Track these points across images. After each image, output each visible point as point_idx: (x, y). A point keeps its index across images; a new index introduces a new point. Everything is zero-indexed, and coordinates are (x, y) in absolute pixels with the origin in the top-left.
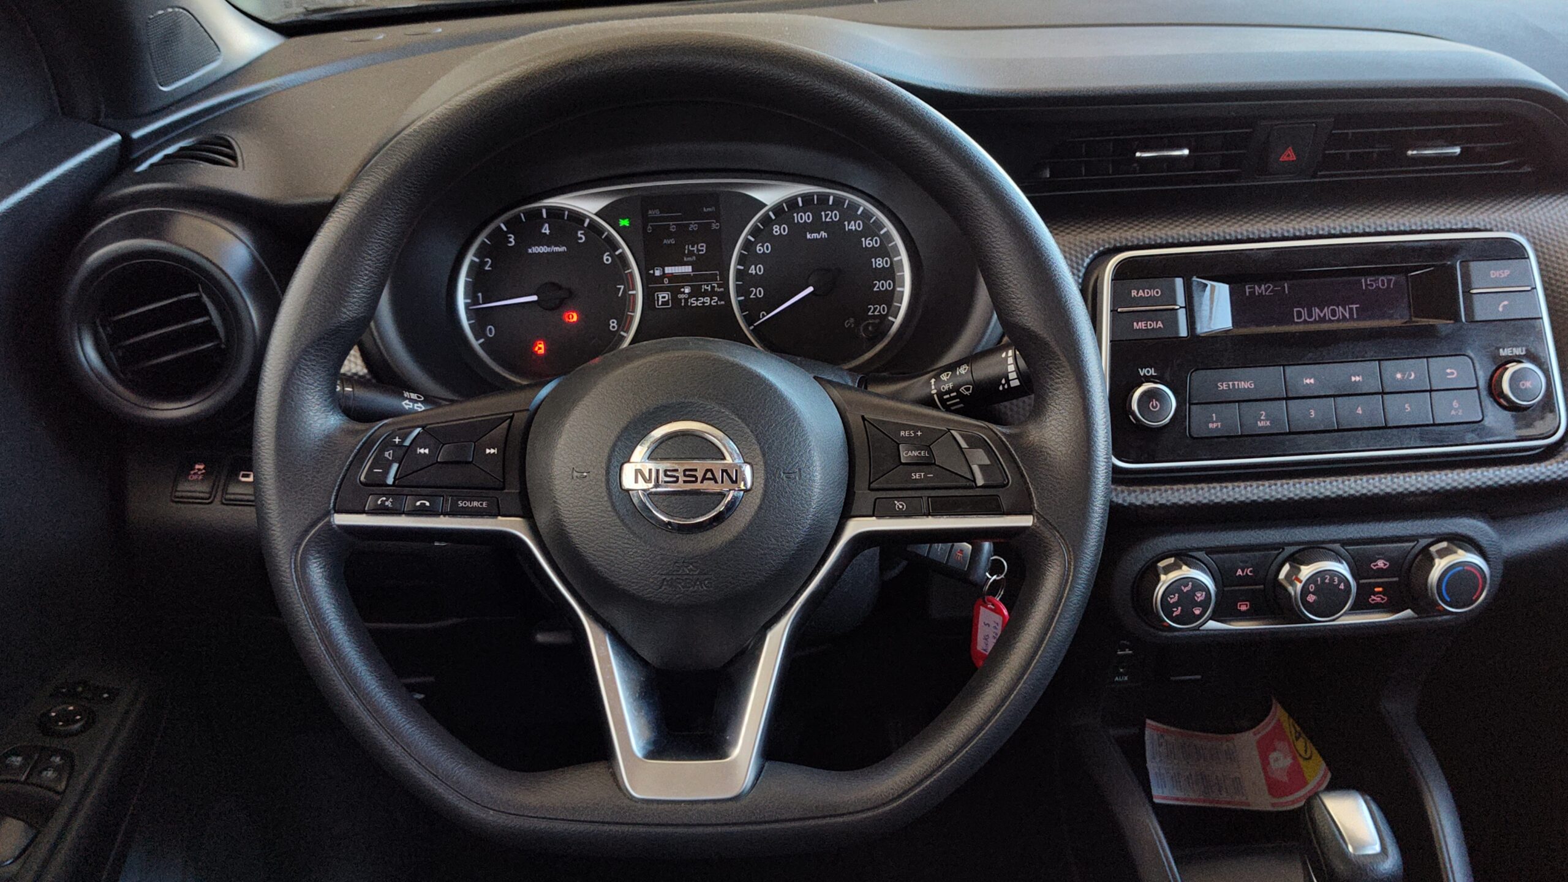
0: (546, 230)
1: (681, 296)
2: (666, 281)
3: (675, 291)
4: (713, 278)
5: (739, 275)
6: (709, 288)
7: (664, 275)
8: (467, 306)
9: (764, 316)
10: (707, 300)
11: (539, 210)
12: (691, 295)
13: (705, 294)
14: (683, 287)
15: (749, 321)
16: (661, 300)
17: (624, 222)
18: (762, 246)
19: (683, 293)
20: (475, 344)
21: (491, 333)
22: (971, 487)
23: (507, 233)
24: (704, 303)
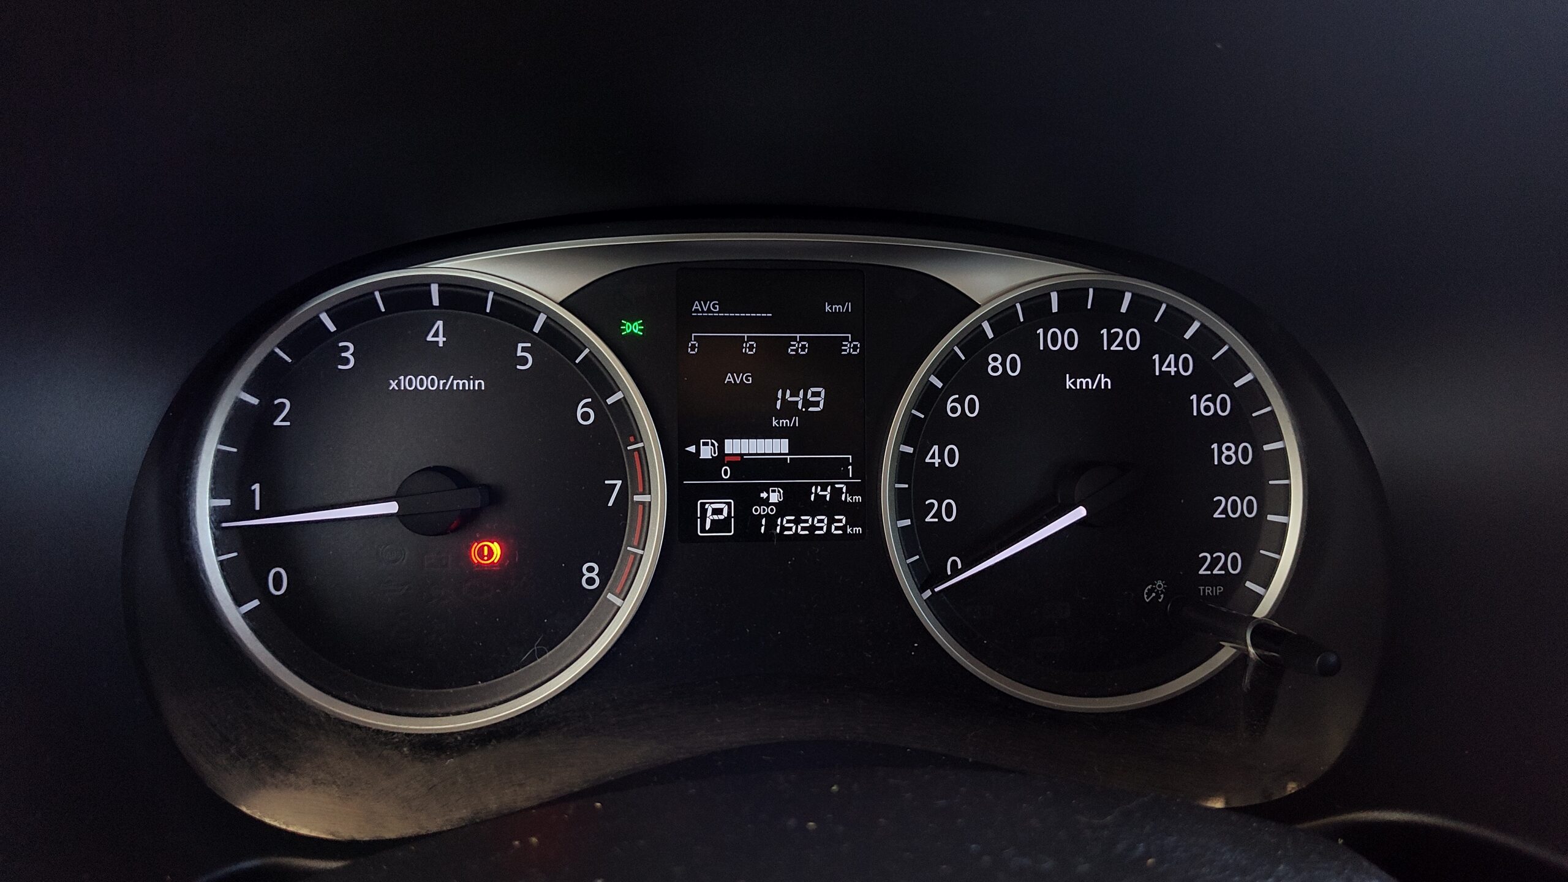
0: (438, 334)
1: (758, 510)
2: (726, 473)
3: (746, 498)
4: (836, 470)
5: (905, 466)
6: (829, 495)
7: (721, 457)
8: (218, 516)
9: (956, 572)
10: (821, 522)
11: (424, 283)
12: (782, 509)
13: (819, 507)
14: (766, 488)
15: (926, 577)
16: (710, 517)
17: (633, 327)
18: (961, 401)
19: (766, 502)
20: (233, 615)
21: (278, 587)
23: (340, 334)
24: (813, 528)
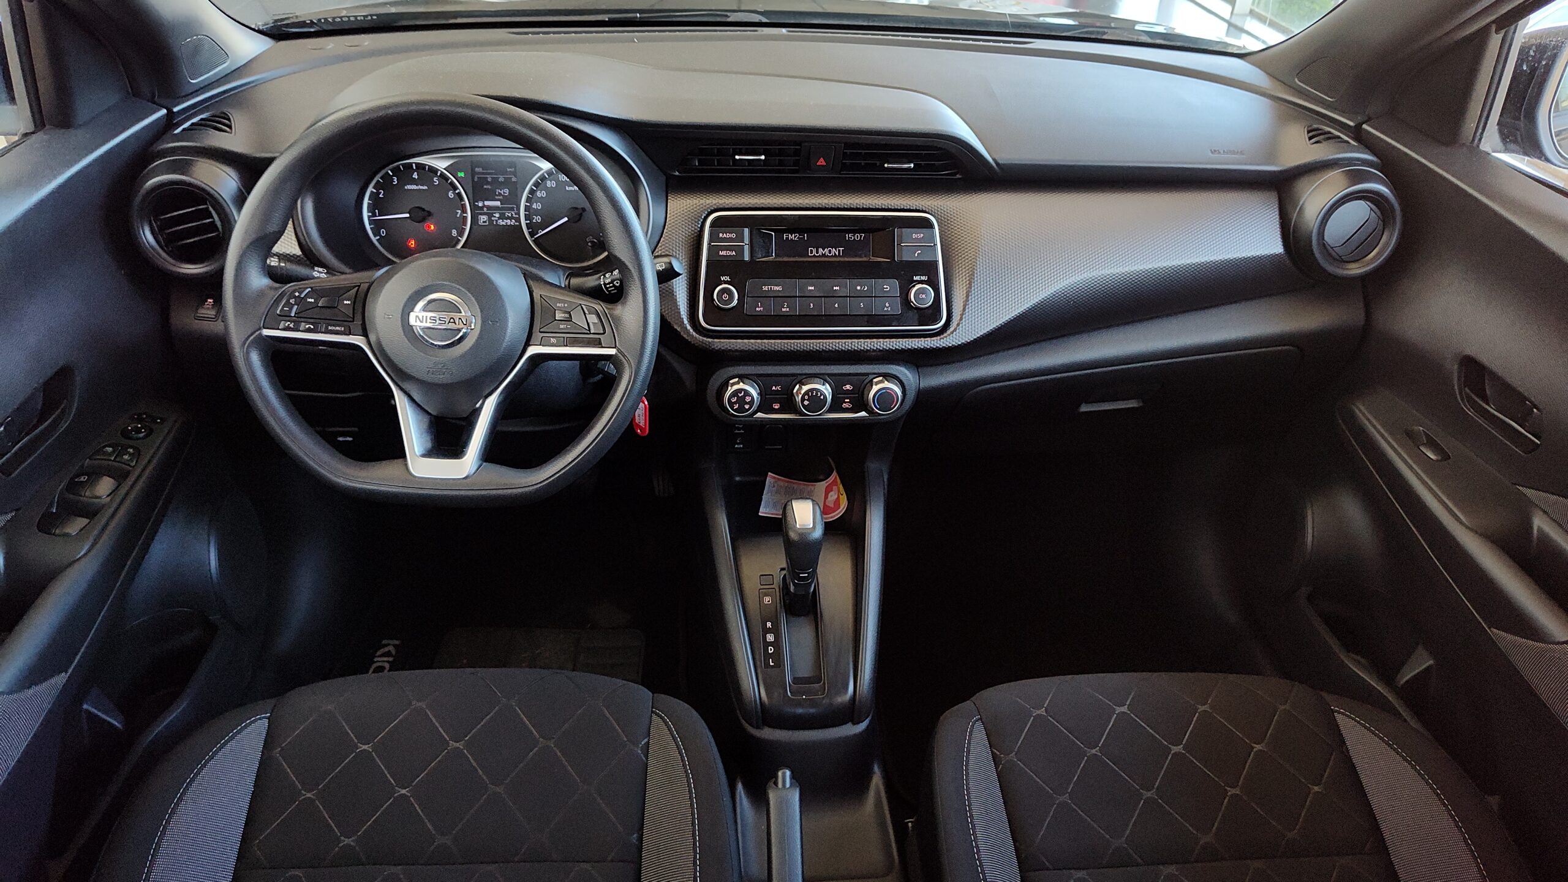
0: (415, 176)
1: (493, 218)
2: (485, 209)
3: (490, 216)
4: (512, 209)
5: (527, 208)
6: (510, 215)
7: (484, 206)
8: (369, 217)
9: (540, 232)
10: (509, 221)
11: (412, 163)
12: (499, 218)
13: (508, 218)
14: (495, 213)
15: (532, 234)
16: (482, 220)
17: (461, 174)
18: (540, 192)
19: (495, 217)
20: (374, 239)
21: (383, 233)
22: (587, 334)
23: (393, 176)
24: (507, 223)
